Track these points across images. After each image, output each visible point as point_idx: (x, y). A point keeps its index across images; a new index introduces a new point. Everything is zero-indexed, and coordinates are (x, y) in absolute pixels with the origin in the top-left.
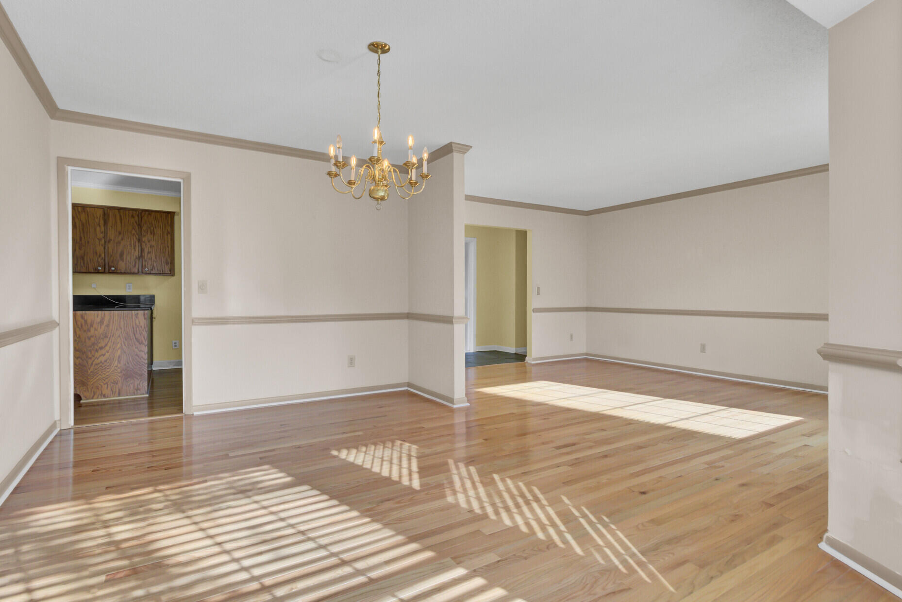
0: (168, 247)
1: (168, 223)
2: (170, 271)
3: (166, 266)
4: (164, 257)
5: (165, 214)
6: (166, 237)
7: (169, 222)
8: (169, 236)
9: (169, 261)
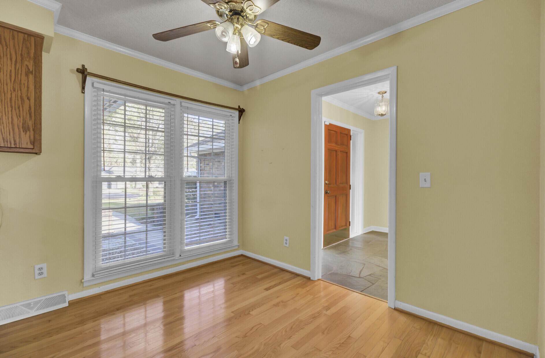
0: (29, 99)
1: (29, 53)
2: (33, 143)
3: (22, 133)
4: (19, 116)
5: (21, 36)
6: (24, 77)
7: (32, 51)
8: (31, 77)
9: (30, 123)
